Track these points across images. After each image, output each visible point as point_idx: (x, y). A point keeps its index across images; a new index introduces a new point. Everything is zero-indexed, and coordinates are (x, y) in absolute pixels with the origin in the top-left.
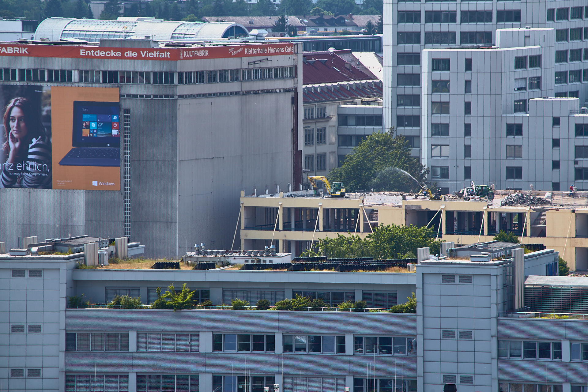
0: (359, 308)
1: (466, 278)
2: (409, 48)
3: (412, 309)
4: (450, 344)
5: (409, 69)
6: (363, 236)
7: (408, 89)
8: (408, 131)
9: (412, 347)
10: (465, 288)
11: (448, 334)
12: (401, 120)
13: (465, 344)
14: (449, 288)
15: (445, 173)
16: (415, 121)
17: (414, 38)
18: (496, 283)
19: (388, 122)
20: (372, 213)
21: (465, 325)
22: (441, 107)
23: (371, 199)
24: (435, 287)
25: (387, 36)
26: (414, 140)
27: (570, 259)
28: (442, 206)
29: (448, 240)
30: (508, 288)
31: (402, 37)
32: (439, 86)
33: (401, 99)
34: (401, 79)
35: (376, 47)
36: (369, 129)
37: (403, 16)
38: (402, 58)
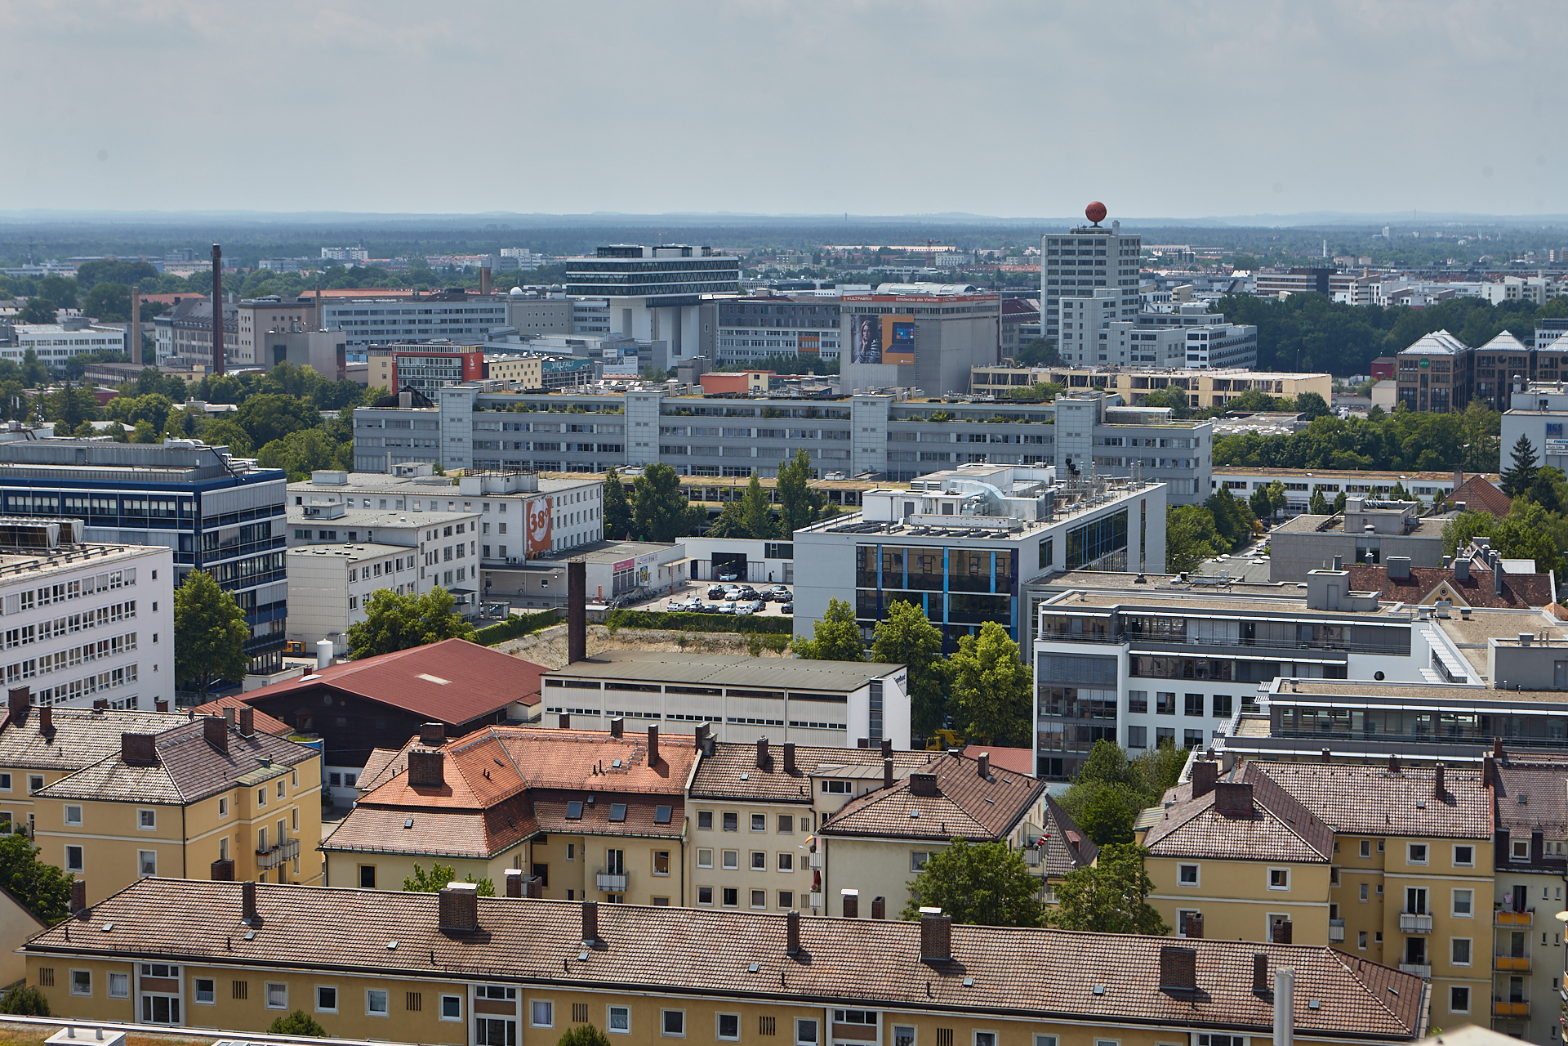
0: (1027, 422)
1: (1078, 408)
2: (1053, 297)
3: (1052, 423)
4: (1070, 439)
5: (1053, 307)
6: (1030, 387)
7: (1053, 317)
8: (1052, 336)
9: (1052, 440)
10: (1078, 412)
11: (1069, 435)
12: (1049, 332)
13: (1077, 439)
14: (1070, 412)
15: (1070, 357)
16: (1056, 332)
17: (1055, 292)
18: (1092, 410)
19: (1043, 332)
20: (1035, 376)
21: (1078, 430)
22: (1069, 326)
23: (1034, 370)
24: (1063, 412)
25: (1043, 291)
26: (1055, 341)
27: (1128, 400)
28: (1068, 372)
29: (1071, 390)
30: (1098, 412)
31: (1050, 292)
32: (1067, 315)
33: (1049, 322)
34: (1049, 312)
35: (1037, 296)
36: (1034, 336)
37: (1050, 282)
38: (1050, 302)
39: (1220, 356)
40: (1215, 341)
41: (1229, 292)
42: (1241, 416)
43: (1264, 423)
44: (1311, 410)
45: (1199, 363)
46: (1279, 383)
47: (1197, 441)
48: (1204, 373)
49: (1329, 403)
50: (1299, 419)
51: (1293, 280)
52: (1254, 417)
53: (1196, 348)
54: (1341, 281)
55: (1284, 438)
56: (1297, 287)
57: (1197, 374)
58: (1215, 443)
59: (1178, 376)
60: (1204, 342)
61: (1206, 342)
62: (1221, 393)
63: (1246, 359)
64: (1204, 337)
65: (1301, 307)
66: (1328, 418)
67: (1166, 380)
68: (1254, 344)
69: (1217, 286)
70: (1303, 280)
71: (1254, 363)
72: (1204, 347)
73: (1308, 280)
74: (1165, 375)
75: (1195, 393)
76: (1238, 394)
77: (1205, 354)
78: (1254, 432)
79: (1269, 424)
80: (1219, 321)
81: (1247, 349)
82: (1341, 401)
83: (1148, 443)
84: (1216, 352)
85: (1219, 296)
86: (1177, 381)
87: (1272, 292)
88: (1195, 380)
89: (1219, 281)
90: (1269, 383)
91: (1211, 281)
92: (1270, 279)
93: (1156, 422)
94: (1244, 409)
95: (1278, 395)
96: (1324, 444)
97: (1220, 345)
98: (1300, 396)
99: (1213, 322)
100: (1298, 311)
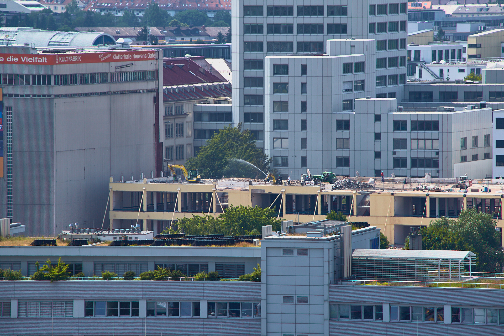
0: (212, 278)
1: (303, 252)
2: (254, 55)
3: (257, 278)
4: (288, 307)
5: (253, 73)
6: (215, 216)
7: (253, 91)
8: (253, 126)
9: (257, 310)
10: (302, 260)
11: (288, 299)
12: (247, 117)
13: (302, 308)
14: (289, 260)
15: (285, 162)
16: (259, 117)
17: (257, 46)
18: (328, 255)
19: (237, 118)
20: (223, 196)
21: (302, 291)
22: (281, 106)
23: (222, 184)
24: (277, 259)
25: (235, 45)
26: (258, 134)
27: (390, 235)
28: (282, 190)
29: (288, 219)
30: (338, 259)
31: (248, 46)
32: (279, 88)
33: (247, 99)
34: (248, 81)
35: (225, 54)
36: (220, 125)
37: (248, 28)
38: (248, 64)
59: (480, 194)
67: (457, 201)
74: (457, 193)
83: (429, 314)
86: (479, 203)
93: (444, 276)
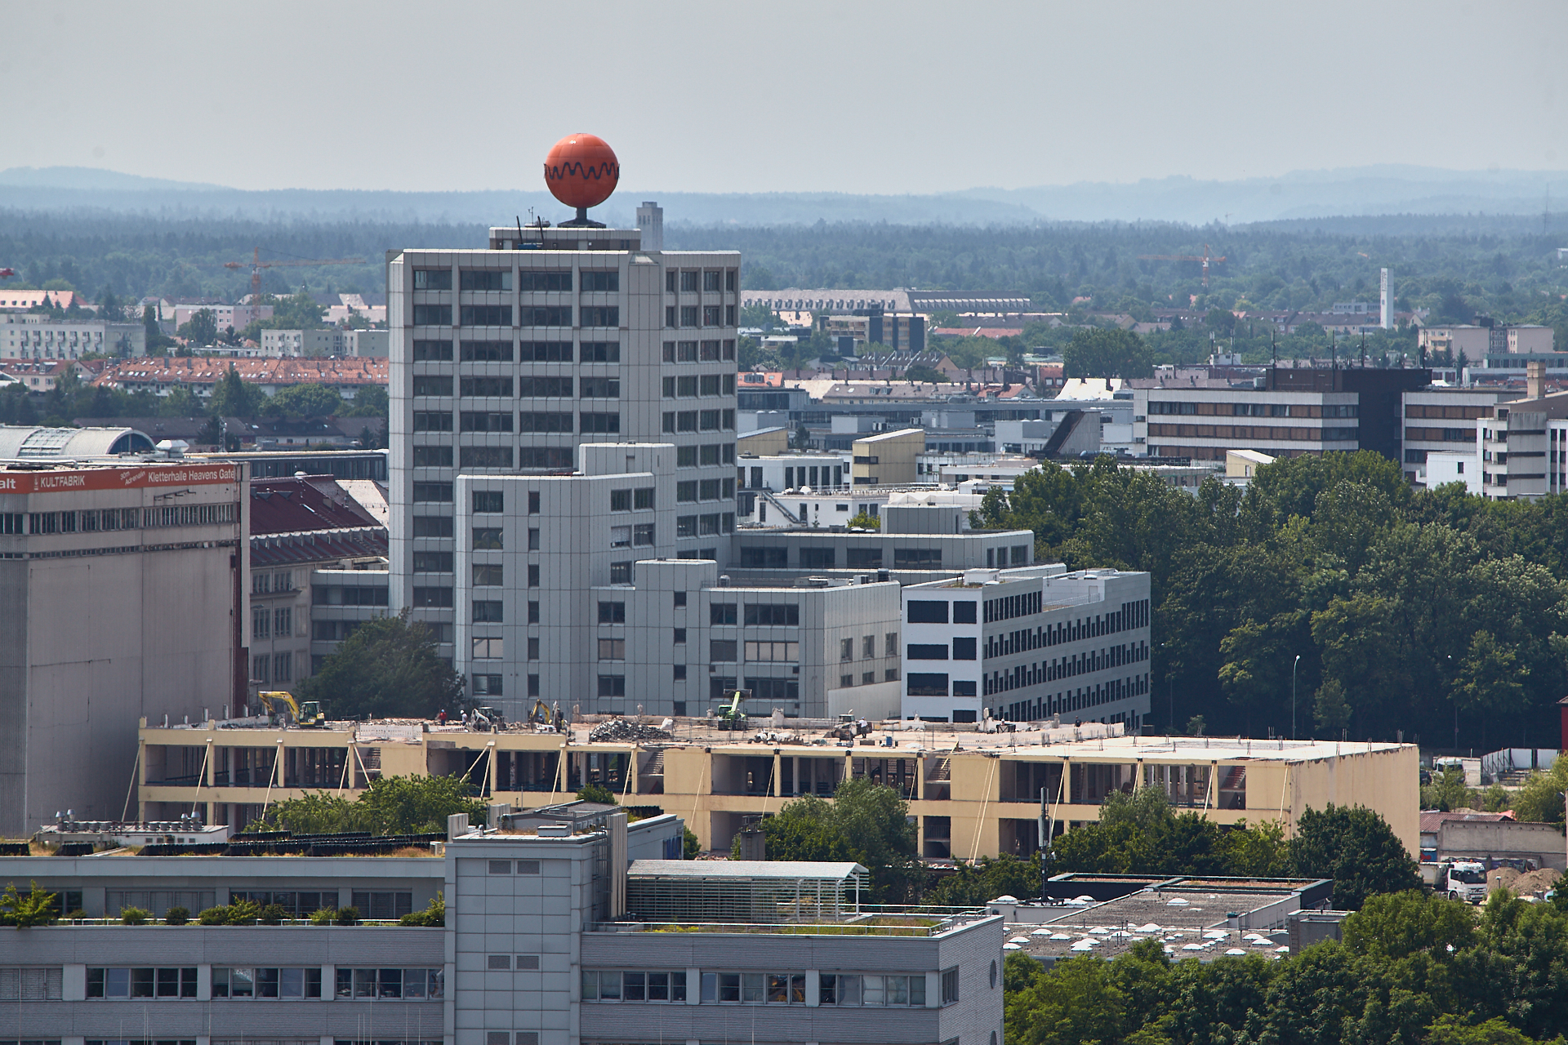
0: (347, 919)
1: (530, 866)
2: (434, 473)
3: (438, 921)
4: (500, 978)
5: (433, 508)
6: (352, 796)
7: (433, 543)
8: (431, 613)
9: (436, 984)
10: (529, 882)
11: (498, 962)
12: (420, 596)
13: (526, 978)
14: (501, 882)
15: (496, 686)
16: (445, 596)
17: (440, 456)
18: (580, 873)
19: (399, 598)
20: (370, 755)
21: (528, 946)
22: (489, 574)
23: (369, 732)
24: (477, 882)
25: (396, 453)
26: (442, 630)
27: (702, 831)
28: (490, 742)
29: (501, 801)
30: (601, 881)
31: (422, 455)
32: (485, 538)
33: (420, 560)
34: (421, 525)
35: (376, 471)
36: (365, 612)
37: (423, 420)
38: (422, 491)
39: (1021, 677)
40: (1006, 627)
41: (1051, 452)
42: (1101, 893)
43: (1183, 917)
44: (1347, 871)
45: (950, 703)
46: (1233, 775)
47: (950, 981)
48: (968, 739)
49: (1412, 846)
50: (1307, 901)
51: (1275, 410)
52: (1148, 895)
53: (938, 652)
54: (1445, 412)
55: (1258, 970)
56: (1290, 434)
57: (943, 741)
58: (1012, 987)
59: (877, 751)
60: (965, 631)
61: (974, 631)
62: (1029, 811)
63: (1115, 691)
64: (965, 613)
65: (1306, 507)
66: (1410, 901)
67: (832, 765)
68: (1141, 635)
69: (1007, 431)
70: (1308, 411)
71: (1142, 704)
72: (965, 649)
73: (1326, 411)
74: (833, 748)
75: (937, 808)
76: (1090, 813)
77: (971, 670)
78: (1150, 950)
79: (1202, 918)
80: (1019, 556)
81: (1118, 656)
82: (1458, 839)
83: (777, 989)
84: (1007, 663)
85: (1019, 467)
86: (874, 769)
87: (1200, 454)
88: (937, 765)
89: (1016, 414)
90: (1195, 774)
91: (986, 416)
92: (1195, 408)
93: (807, 912)
94: (1109, 866)
95: (1229, 817)
96: (1400, 997)
97: (1021, 641)
98: (1310, 820)
99: (998, 558)
100: (1297, 522)
